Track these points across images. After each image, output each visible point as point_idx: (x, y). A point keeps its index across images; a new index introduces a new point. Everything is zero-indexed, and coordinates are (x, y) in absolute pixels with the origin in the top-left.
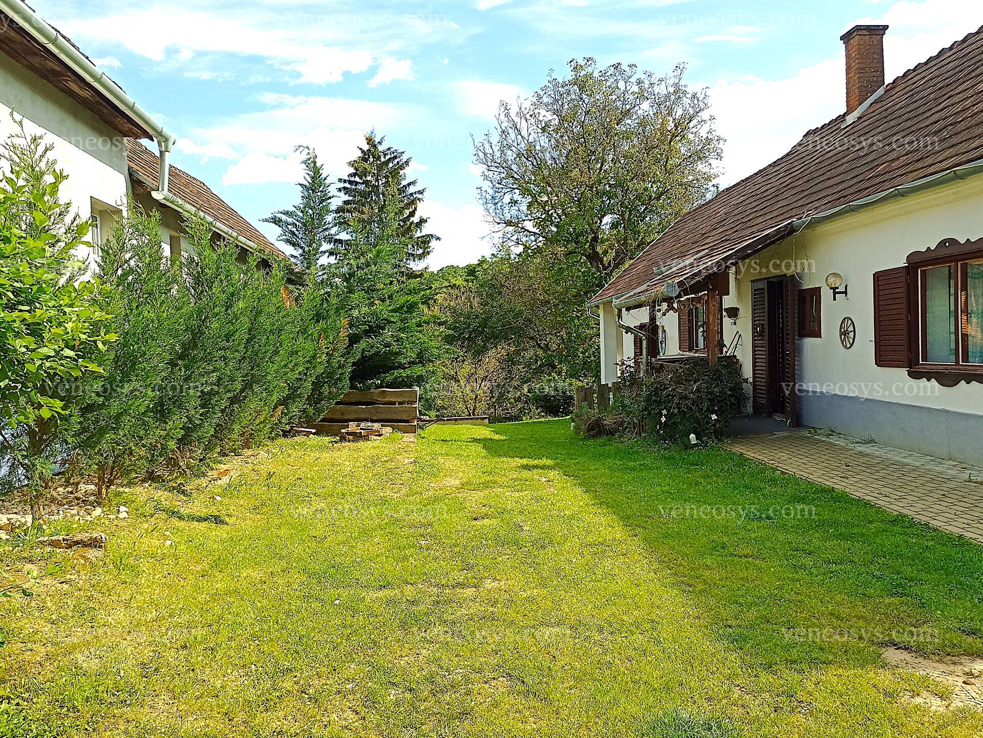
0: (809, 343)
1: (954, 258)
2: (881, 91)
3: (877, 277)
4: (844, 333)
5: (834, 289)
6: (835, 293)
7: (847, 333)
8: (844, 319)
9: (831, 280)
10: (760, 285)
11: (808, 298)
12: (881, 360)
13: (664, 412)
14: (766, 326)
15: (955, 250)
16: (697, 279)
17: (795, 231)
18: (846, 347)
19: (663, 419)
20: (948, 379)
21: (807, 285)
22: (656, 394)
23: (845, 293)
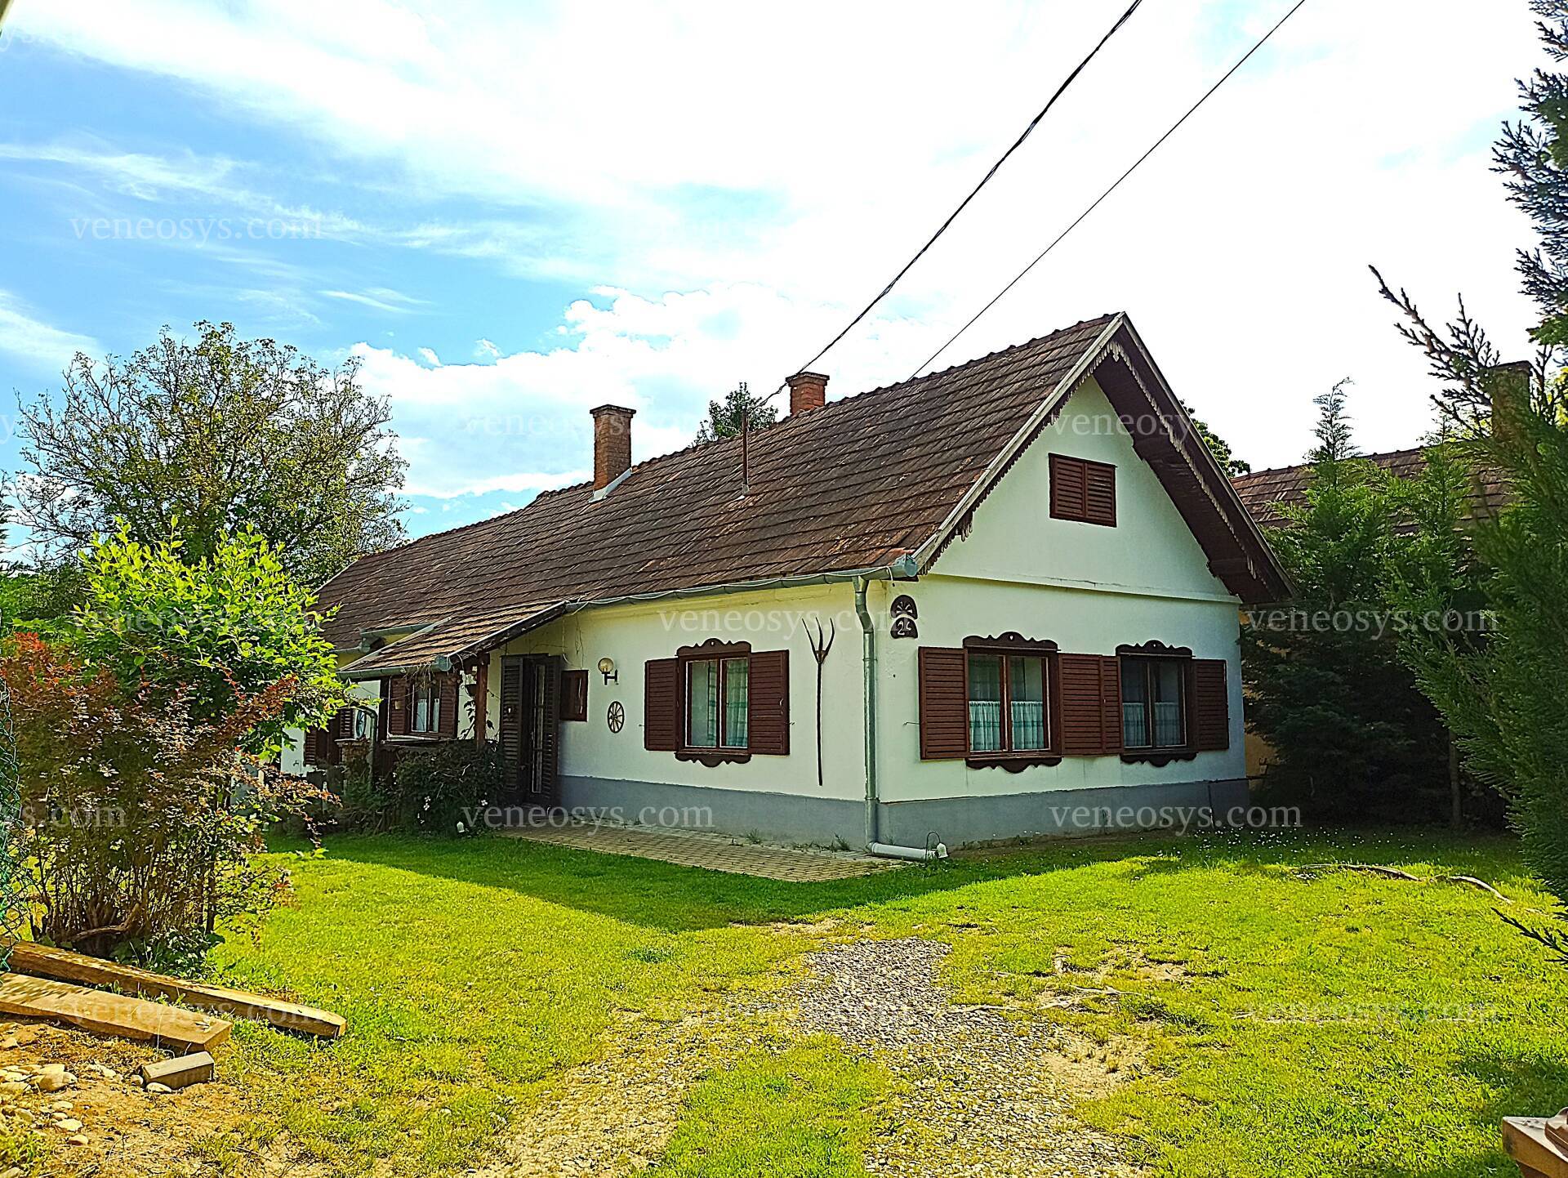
0: (573, 726)
1: (717, 656)
2: (628, 473)
3: (651, 666)
4: (613, 717)
5: (606, 673)
6: (606, 678)
7: (615, 718)
8: (613, 704)
9: (603, 665)
10: (514, 662)
11: (573, 683)
12: (651, 744)
13: (428, 799)
14: (520, 708)
15: (719, 650)
16: (471, 653)
17: (566, 612)
18: (614, 731)
19: (426, 807)
20: (711, 760)
21: (574, 665)
22: (420, 780)
23: (615, 678)
